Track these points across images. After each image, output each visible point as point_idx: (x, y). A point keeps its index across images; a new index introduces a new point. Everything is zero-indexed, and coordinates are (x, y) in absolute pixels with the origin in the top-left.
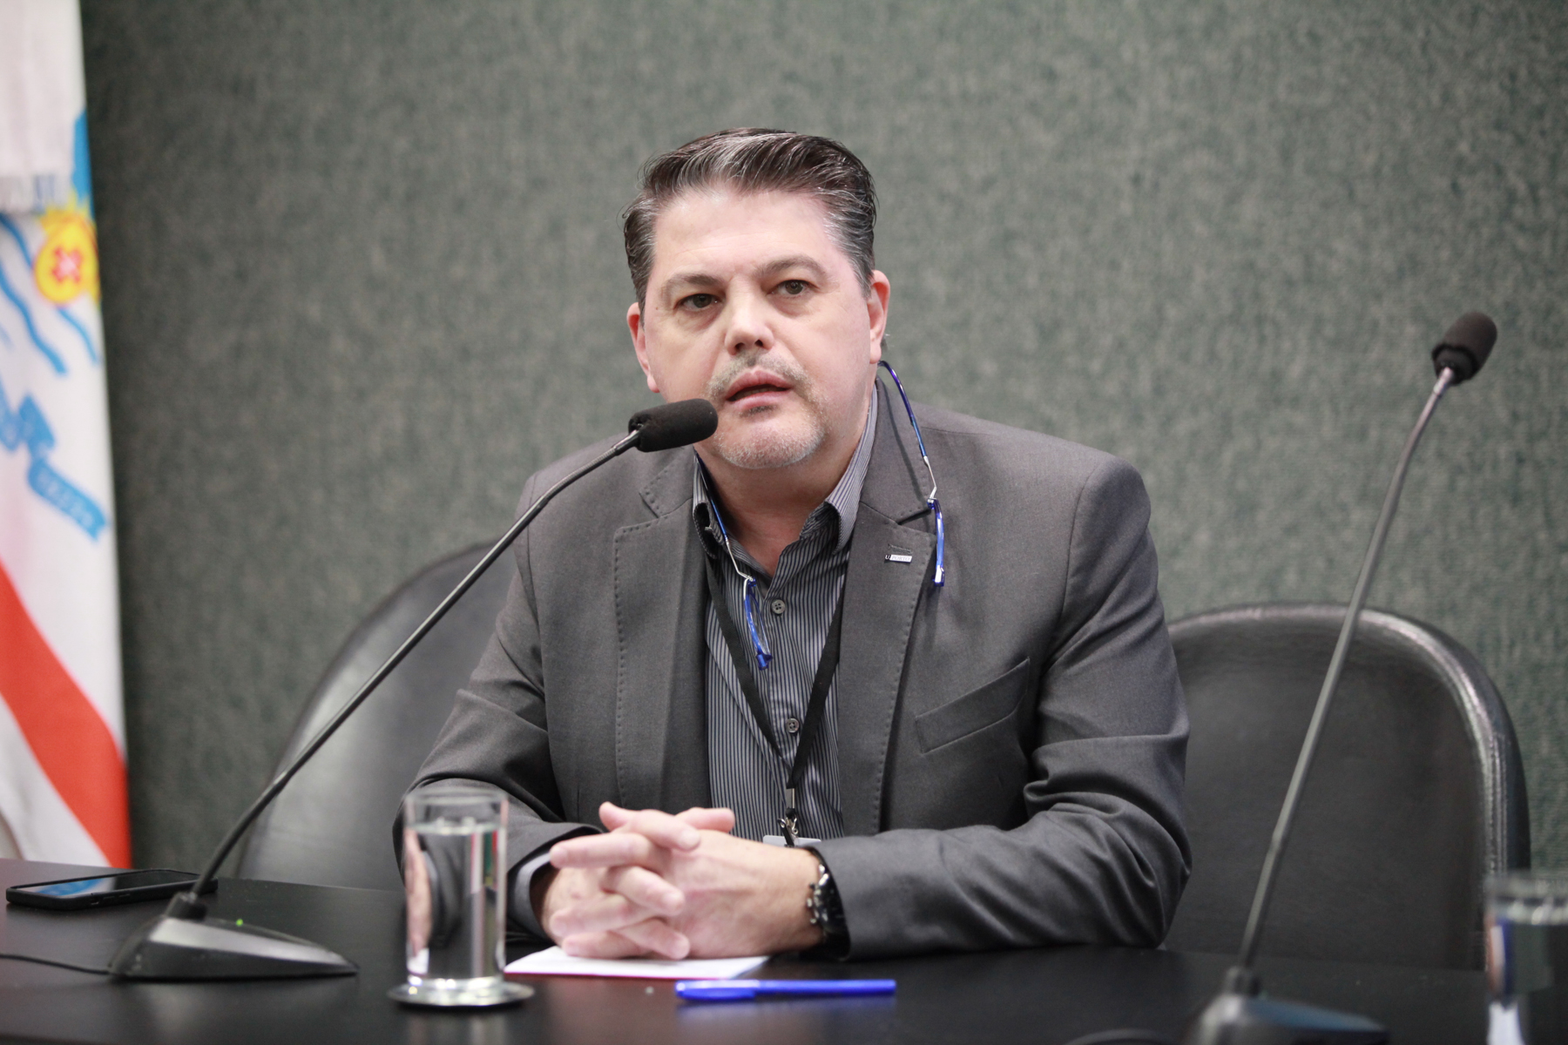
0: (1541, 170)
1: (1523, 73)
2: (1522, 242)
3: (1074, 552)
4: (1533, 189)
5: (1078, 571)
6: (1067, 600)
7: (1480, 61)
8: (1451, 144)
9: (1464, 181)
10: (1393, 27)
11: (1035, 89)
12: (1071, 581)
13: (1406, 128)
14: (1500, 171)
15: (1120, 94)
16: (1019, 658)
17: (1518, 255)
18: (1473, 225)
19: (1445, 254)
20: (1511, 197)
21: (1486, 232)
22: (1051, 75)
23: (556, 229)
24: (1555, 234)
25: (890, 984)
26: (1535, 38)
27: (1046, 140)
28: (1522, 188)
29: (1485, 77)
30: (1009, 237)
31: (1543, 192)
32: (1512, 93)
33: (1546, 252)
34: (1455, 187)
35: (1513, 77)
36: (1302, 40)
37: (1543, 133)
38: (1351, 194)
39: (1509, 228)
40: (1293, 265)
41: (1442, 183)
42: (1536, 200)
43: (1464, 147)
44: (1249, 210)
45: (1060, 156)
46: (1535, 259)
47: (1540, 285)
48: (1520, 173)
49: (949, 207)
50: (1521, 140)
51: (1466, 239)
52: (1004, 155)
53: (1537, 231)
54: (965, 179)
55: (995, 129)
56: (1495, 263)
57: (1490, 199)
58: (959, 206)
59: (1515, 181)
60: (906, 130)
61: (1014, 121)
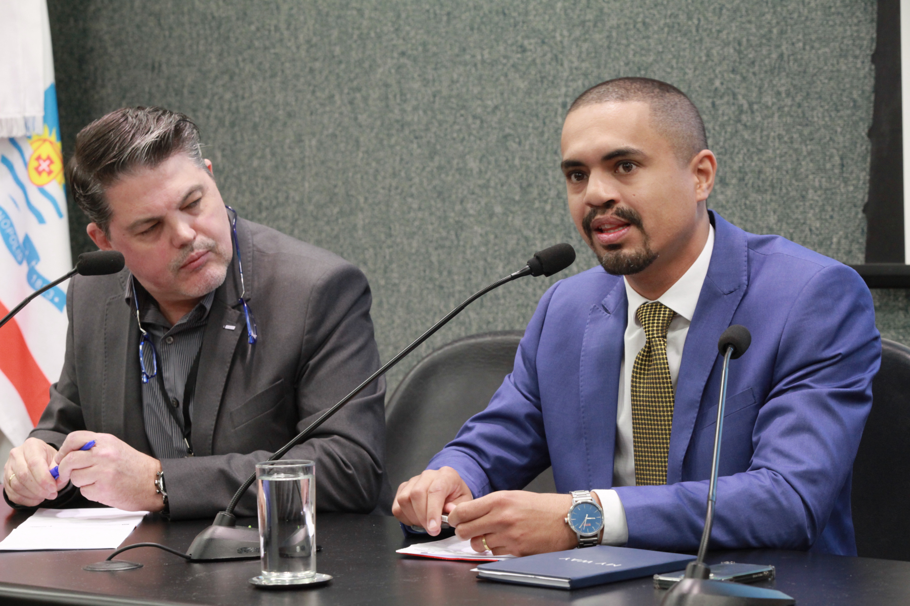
0: (754, 95)
1: (744, 40)
2: (746, 134)
3: (307, 321)
4: (751, 104)
5: (309, 332)
6: (304, 347)
7: (724, 35)
8: (711, 81)
9: (718, 102)
10: (682, 18)
11: (516, 57)
12: (306, 337)
13: (690, 74)
14: (734, 95)
15: (556, 58)
16: (277, 379)
17: (745, 142)
18: (723, 126)
20: (741, 112)
21: (729, 129)
22: (524, 50)
23: (299, 140)
24: (762, 131)
26: (750, 22)
27: (522, 85)
28: (746, 106)
29: (727, 44)
30: (506, 137)
31: (755, 107)
32: (740, 52)
33: (758, 140)
34: (713, 104)
35: (740, 44)
36: (639, 26)
37: (754, 74)
39: (740, 127)
41: (708, 103)
42: (753, 112)
43: (717, 83)
45: (528, 93)
46: (753, 144)
47: (756, 158)
48: (744, 96)
49: (478, 122)
50: (744, 79)
51: (720, 134)
52: (502, 94)
53: (753, 129)
54: (485, 107)
55: (497, 79)
56: (734, 146)
57: (731, 111)
58: (482, 122)
59: (742, 101)
60: (457, 81)
61: (506, 75)
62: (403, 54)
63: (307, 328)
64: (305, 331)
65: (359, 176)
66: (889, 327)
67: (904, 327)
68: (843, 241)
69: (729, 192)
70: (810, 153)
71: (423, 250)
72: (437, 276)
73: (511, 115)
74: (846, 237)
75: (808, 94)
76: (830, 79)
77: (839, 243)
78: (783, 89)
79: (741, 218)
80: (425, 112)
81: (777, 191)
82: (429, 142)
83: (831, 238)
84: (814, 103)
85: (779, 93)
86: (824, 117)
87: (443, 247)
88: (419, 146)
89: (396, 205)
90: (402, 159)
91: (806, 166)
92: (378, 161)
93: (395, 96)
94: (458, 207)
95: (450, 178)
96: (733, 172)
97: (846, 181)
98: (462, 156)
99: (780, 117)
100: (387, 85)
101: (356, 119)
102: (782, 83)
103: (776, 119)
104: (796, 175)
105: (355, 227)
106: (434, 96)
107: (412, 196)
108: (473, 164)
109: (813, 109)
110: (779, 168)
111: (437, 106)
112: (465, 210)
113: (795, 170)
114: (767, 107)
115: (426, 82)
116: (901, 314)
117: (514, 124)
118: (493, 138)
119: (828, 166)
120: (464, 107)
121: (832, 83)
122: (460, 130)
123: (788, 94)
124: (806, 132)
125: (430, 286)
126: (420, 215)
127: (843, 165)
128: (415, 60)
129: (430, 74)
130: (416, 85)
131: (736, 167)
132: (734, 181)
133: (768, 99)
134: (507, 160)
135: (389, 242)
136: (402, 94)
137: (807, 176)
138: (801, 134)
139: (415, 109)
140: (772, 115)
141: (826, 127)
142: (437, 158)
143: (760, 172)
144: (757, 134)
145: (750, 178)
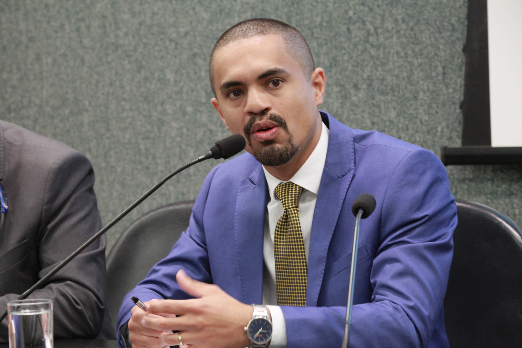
0: (378, 22)
2: (373, 52)
3: (46, 195)
4: (376, 29)
5: (47, 203)
6: (43, 215)
8: (346, 12)
9: (352, 27)
12: (45, 207)
14: (364, 22)
16: (23, 239)
17: (372, 57)
18: (355, 45)
19: (346, 57)
20: (369, 34)
21: (360, 48)
23: (38, 58)
24: (385, 48)
27: (206, 16)
28: (372, 30)
30: (194, 55)
31: (379, 31)
33: (382, 56)
34: (348, 29)
37: (378, 6)
38: (312, 34)
39: (368, 46)
41: (344, 28)
42: (377, 35)
43: (351, 13)
45: (211, 22)
46: (378, 58)
47: (380, 69)
48: (371, 23)
49: (173, 44)
50: (371, 10)
51: (353, 51)
52: (191, 23)
53: (378, 47)
54: (178, 33)
55: (188, 12)
56: (364, 60)
57: (361, 34)
58: (176, 44)
59: (369, 26)
60: (157, 14)
61: (194, 9)
63: (46, 200)
64: (45, 203)
65: (84, 85)
66: (481, 194)
67: (491, 193)
68: (445, 130)
69: (361, 94)
70: (420, 65)
71: (134, 141)
72: (144, 159)
73: (198, 39)
74: (448, 127)
75: (418, 21)
76: (435, 9)
77: (442, 131)
78: (399, 17)
79: (370, 114)
80: (134, 37)
81: (396, 93)
82: (137, 60)
83: (436, 128)
84: (423, 27)
85: (396, 20)
86: (430, 37)
87: (148, 138)
88: (130, 63)
89: (113, 107)
90: (116, 73)
91: (418, 74)
92: (99, 74)
93: (111, 25)
94: (159, 108)
95: (153, 87)
96: (364, 79)
97: (447, 86)
98: (162, 70)
99: (398, 38)
100: (104, 17)
101: (81, 42)
102: (399, 12)
103: (395, 39)
104: (410, 81)
105: (82, 124)
106: (140, 25)
107: (125, 100)
108: (170, 76)
109: (422, 32)
110: (397, 76)
111: (142, 32)
112: (165, 110)
113: (409, 77)
114: (388, 31)
115: (134, 14)
116: (489, 184)
117: (201, 46)
118: (185, 56)
119: (434, 74)
120: (163, 33)
121: (436, 13)
122: (160, 51)
123: (403, 21)
124: (417, 49)
125: (139, 167)
126: (131, 114)
127: (444, 74)
129: (137, 8)
130: (126, 17)
131: (365, 76)
132: (364, 86)
133: (389, 25)
134: (196, 73)
135: (108, 135)
136: (116, 23)
137: (418, 82)
138: (413, 51)
139: (126, 34)
140: (392, 37)
141: (432, 45)
142: (143, 72)
143: (383, 79)
144: (381, 51)
145: (376, 84)
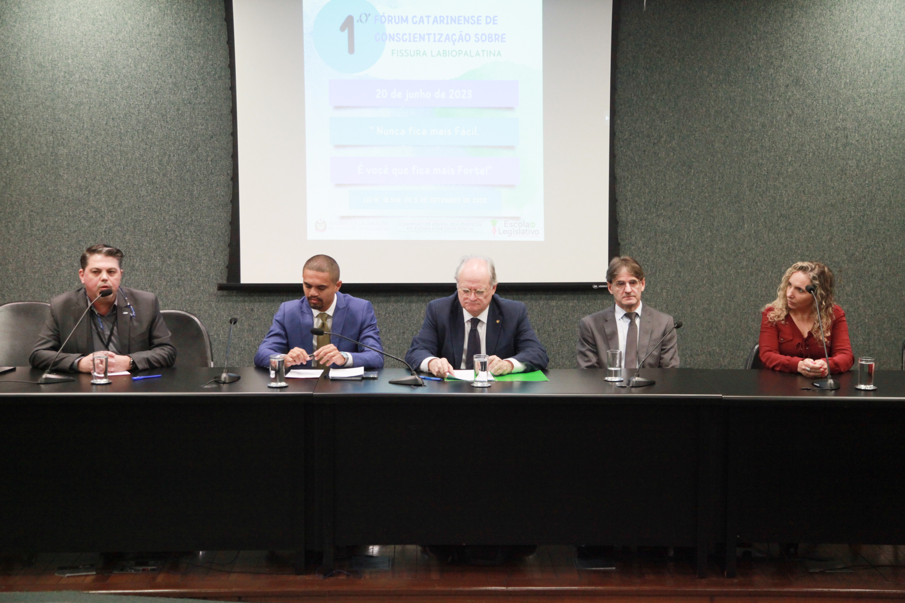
0: (182, 232)
1: (178, 215)
2: (179, 243)
4: (181, 234)
7: (170, 213)
8: (165, 226)
9: (168, 233)
11: (84, 215)
13: (157, 224)
14: (174, 231)
17: (178, 245)
18: (170, 240)
19: (165, 245)
21: (172, 241)
22: (88, 213)
24: (185, 242)
25: (160, 375)
26: (180, 209)
28: (178, 235)
29: (171, 215)
30: (80, 241)
32: (176, 218)
33: (183, 245)
34: (166, 234)
35: (176, 216)
36: (137, 208)
37: (182, 225)
38: (147, 235)
39: (176, 241)
40: (136, 247)
42: (181, 236)
43: (168, 227)
44: (127, 237)
45: (90, 227)
46: (181, 246)
47: (182, 251)
48: (178, 232)
49: (67, 236)
50: (178, 226)
51: (168, 243)
52: (78, 227)
53: (182, 242)
54: (70, 231)
55: (76, 222)
56: (174, 247)
57: (173, 236)
58: (69, 236)
59: (177, 233)
60: (58, 222)
61: (80, 221)
62: (32, 211)
65: (10, 252)
66: (230, 301)
67: (235, 301)
68: (214, 276)
69: (172, 261)
70: (202, 250)
71: (41, 278)
72: (47, 286)
73: (82, 234)
74: (216, 275)
75: (202, 232)
76: (210, 228)
77: (213, 276)
78: (193, 230)
79: (176, 269)
80: (42, 231)
81: (190, 261)
82: (44, 242)
83: (210, 275)
84: (204, 235)
85: (191, 231)
86: (208, 239)
87: (50, 277)
88: (39, 242)
89: (28, 262)
90: (31, 247)
91: (201, 253)
92: (19, 247)
93: (28, 225)
94: (57, 263)
95: (53, 254)
96: (174, 254)
97: (216, 259)
98: (60, 247)
99: (191, 238)
100: (24, 221)
101: (9, 232)
102: (192, 228)
103: (190, 239)
104: (197, 256)
105: (8, 270)
106: (47, 226)
107: (36, 259)
108: (64, 249)
109: (204, 237)
110: (191, 254)
111: (48, 229)
112: (61, 264)
113: (197, 254)
114: (187, 235)
115: (42, 221)
116: (235, 297)
117: (83, 237)
118: (74, 241)
119: (209, 254)
120: (60, 230)
121: (211, 229)
122: (59, 238)
123: (194, 232)
124: (201, 243)
125: (44, 290)
126: (39, 266)
127: (214, 254)
128: (37, 213)
129: (45, 218)
130: (38, 222)
131: (174, 253)
132: (174, 257)
133: (187, 233)
134: (80, 248)
135: (24, 275)
136: (31, 224)
137: (201, 256)
138: (199, 244)
139: (38, 230)
140: (189, 238)
141: (208, 242)
142: (48, 247)
143: (184, 255)
144: (183, 243)
145: (180, 257)
